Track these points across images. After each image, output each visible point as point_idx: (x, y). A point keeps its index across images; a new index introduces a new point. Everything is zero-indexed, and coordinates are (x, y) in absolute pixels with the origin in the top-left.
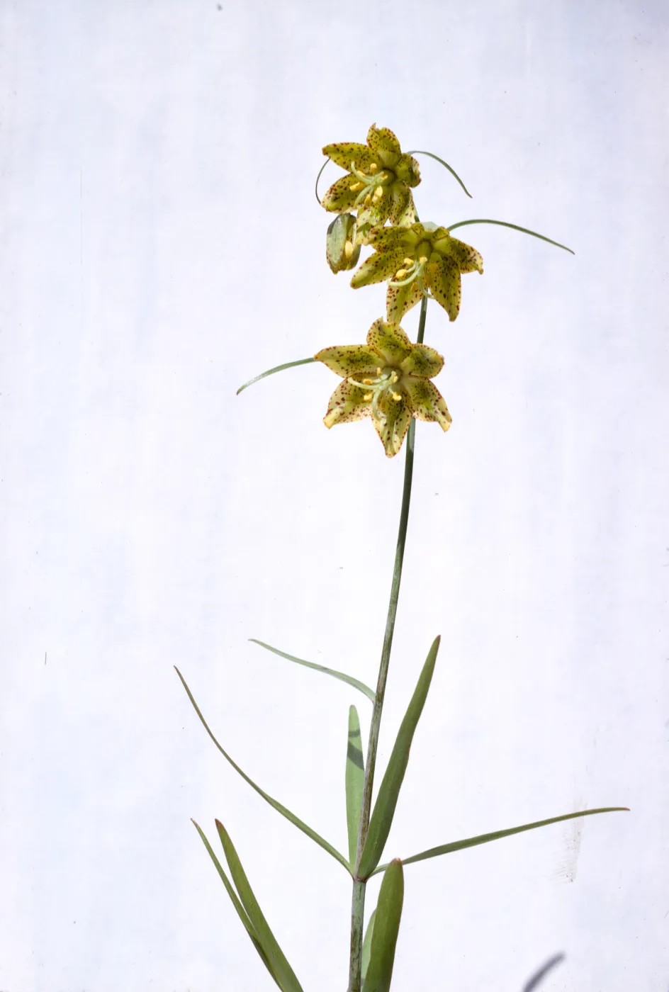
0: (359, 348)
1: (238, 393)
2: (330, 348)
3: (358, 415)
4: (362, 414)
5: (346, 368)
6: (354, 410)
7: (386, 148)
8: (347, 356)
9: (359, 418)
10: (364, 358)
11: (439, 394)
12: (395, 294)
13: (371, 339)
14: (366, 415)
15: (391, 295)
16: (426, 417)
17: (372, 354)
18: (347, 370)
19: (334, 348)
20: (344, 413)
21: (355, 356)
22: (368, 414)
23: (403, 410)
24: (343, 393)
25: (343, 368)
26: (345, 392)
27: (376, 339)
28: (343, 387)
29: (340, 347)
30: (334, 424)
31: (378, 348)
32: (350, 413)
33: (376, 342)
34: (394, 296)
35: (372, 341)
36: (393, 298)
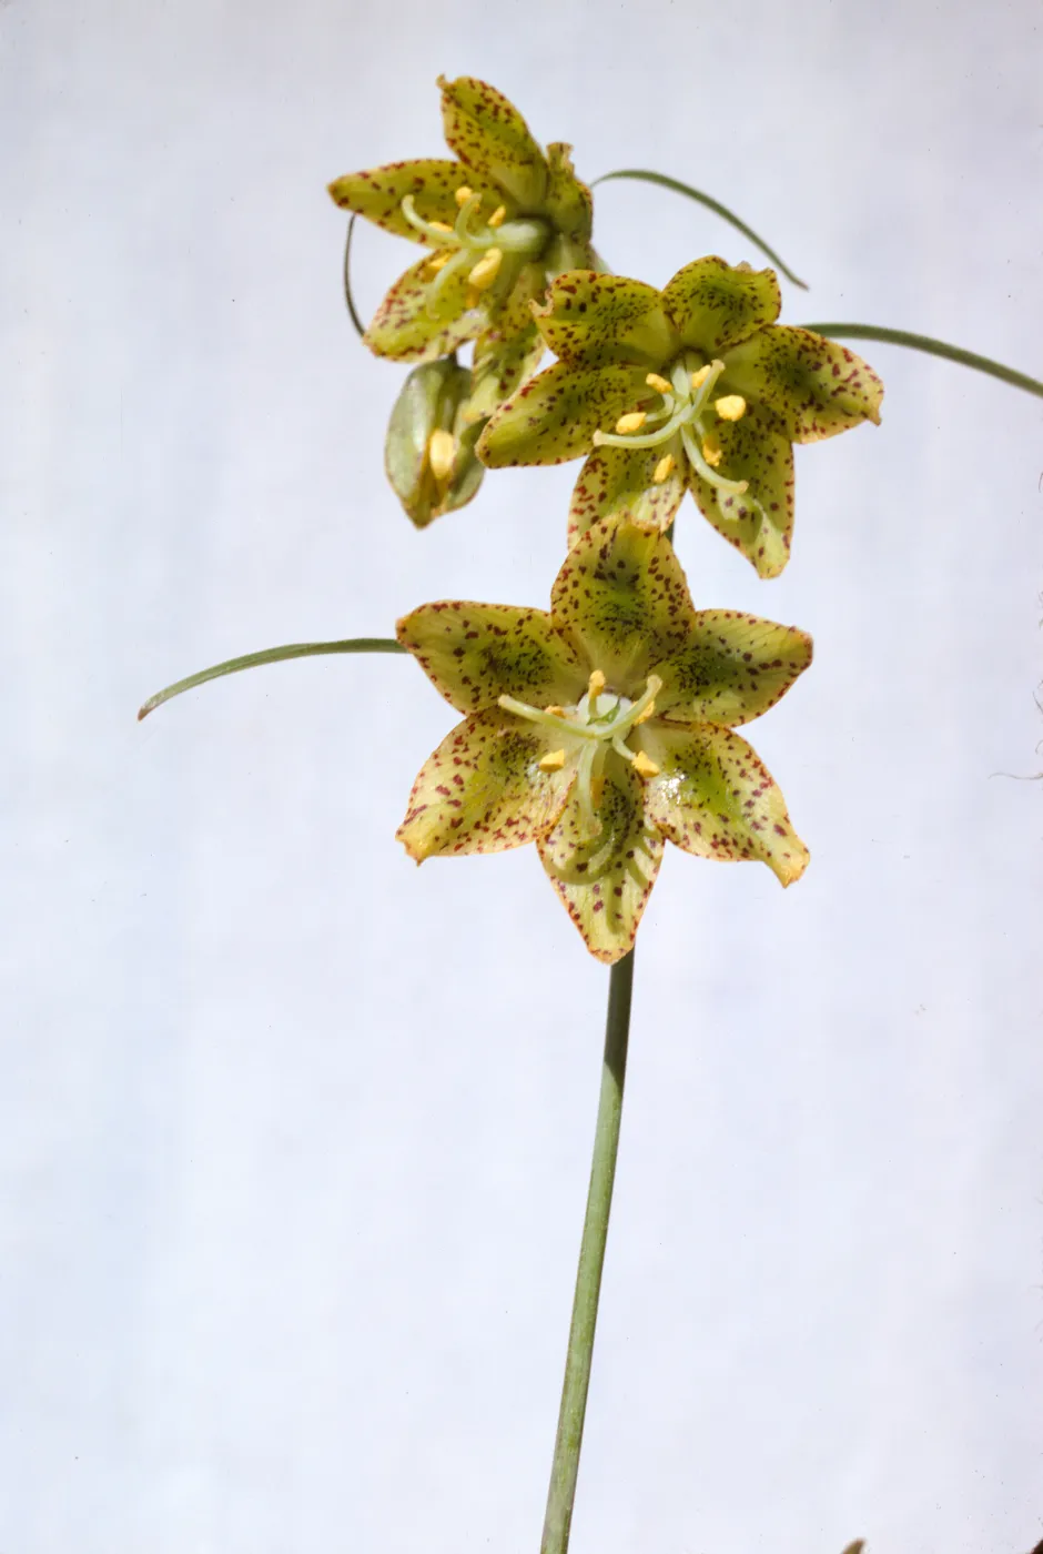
0: (521, 622)
1: (143, 714)
2: (444, 606)
3: (499, 834)
4: (509, 832)
5: (475, 684)
6: (487, 819)
7: (511, 158)
8: (486, 639)
9: (501, 843)
10: (526, 665)
11: (763, 774)
12: (595, 502)
13: (564, 590)
14: (522, 837)
15: (584, 506)
16: (715, 845)
17: (556, 647)
18: (476, 689)
19: (457, 606)
20: (461, 821)
21: (504, 645)
22: (529, 830)
23: (634, 826)
24: (457, 762)
25: (466, 680)
26: (464, 757)
27: (578, 593)
28: (458, 741)
29: (473, 606)
30: (432, 852)
31: (577, 628)
32: (477, 826)
33: (576, 605)
34: (591, 508)
35: (567, 596)
36: (589, 515)
